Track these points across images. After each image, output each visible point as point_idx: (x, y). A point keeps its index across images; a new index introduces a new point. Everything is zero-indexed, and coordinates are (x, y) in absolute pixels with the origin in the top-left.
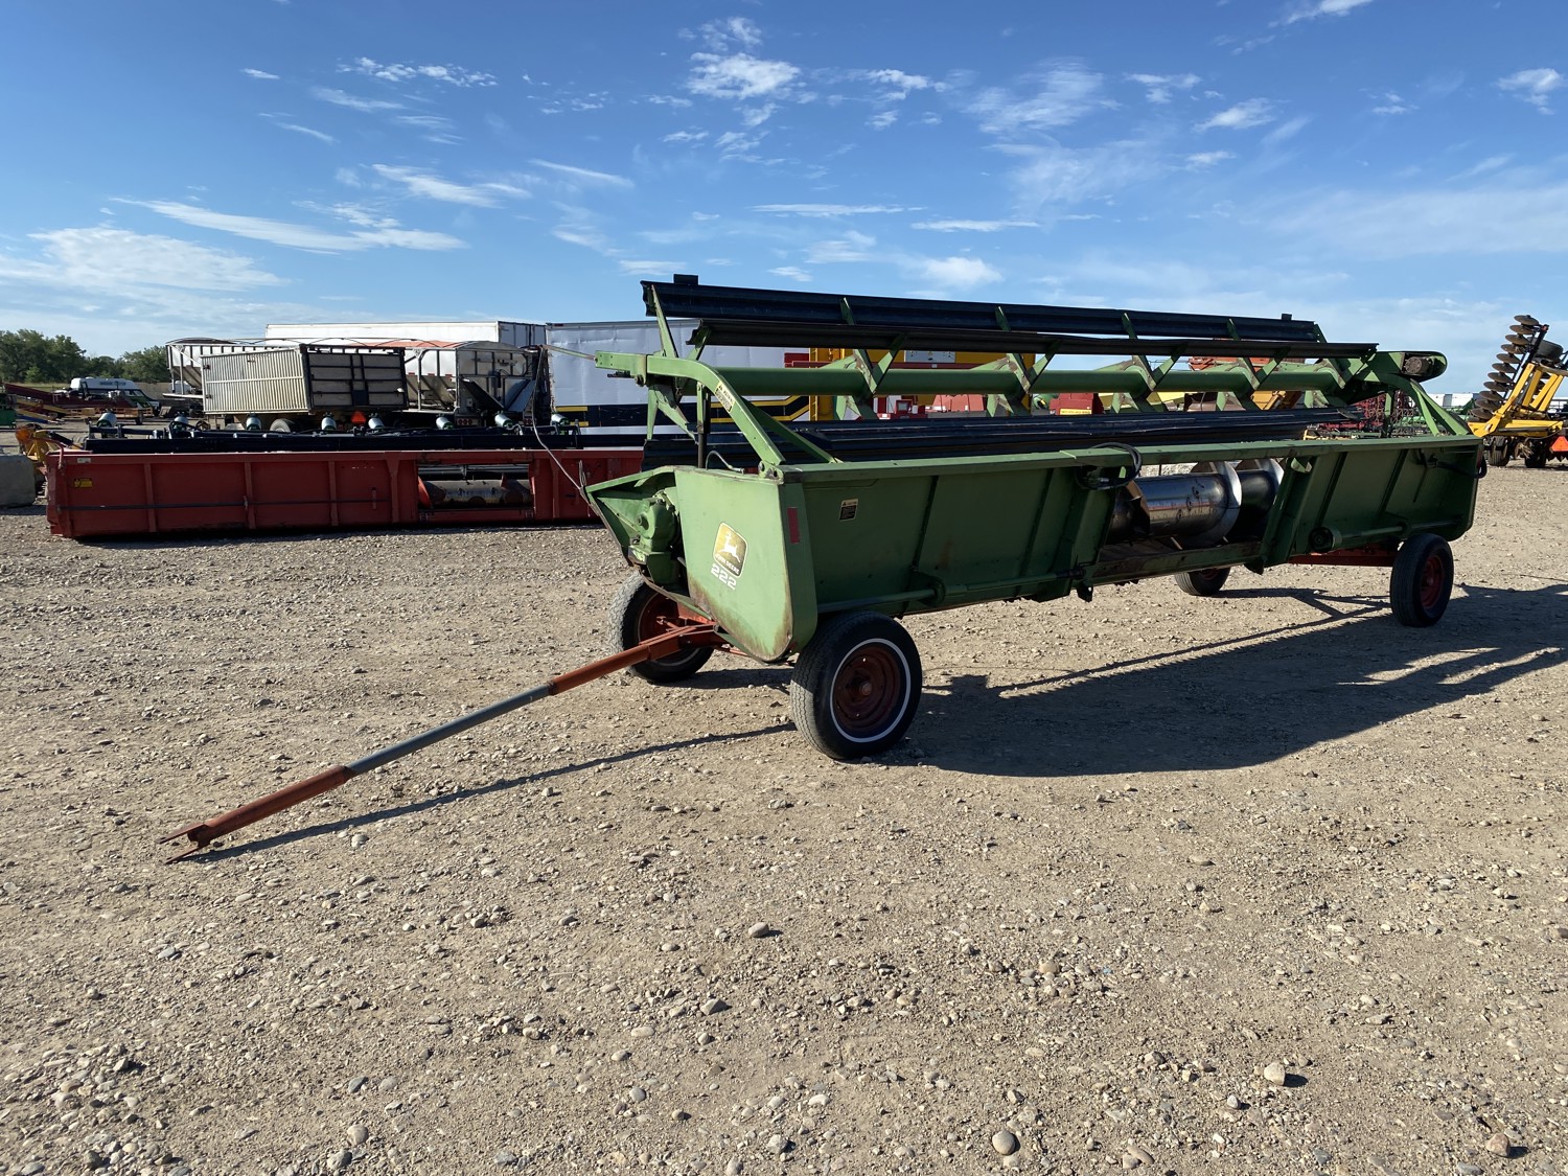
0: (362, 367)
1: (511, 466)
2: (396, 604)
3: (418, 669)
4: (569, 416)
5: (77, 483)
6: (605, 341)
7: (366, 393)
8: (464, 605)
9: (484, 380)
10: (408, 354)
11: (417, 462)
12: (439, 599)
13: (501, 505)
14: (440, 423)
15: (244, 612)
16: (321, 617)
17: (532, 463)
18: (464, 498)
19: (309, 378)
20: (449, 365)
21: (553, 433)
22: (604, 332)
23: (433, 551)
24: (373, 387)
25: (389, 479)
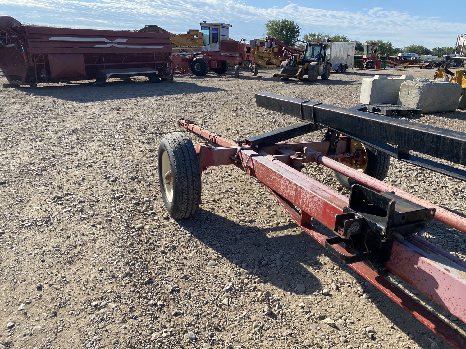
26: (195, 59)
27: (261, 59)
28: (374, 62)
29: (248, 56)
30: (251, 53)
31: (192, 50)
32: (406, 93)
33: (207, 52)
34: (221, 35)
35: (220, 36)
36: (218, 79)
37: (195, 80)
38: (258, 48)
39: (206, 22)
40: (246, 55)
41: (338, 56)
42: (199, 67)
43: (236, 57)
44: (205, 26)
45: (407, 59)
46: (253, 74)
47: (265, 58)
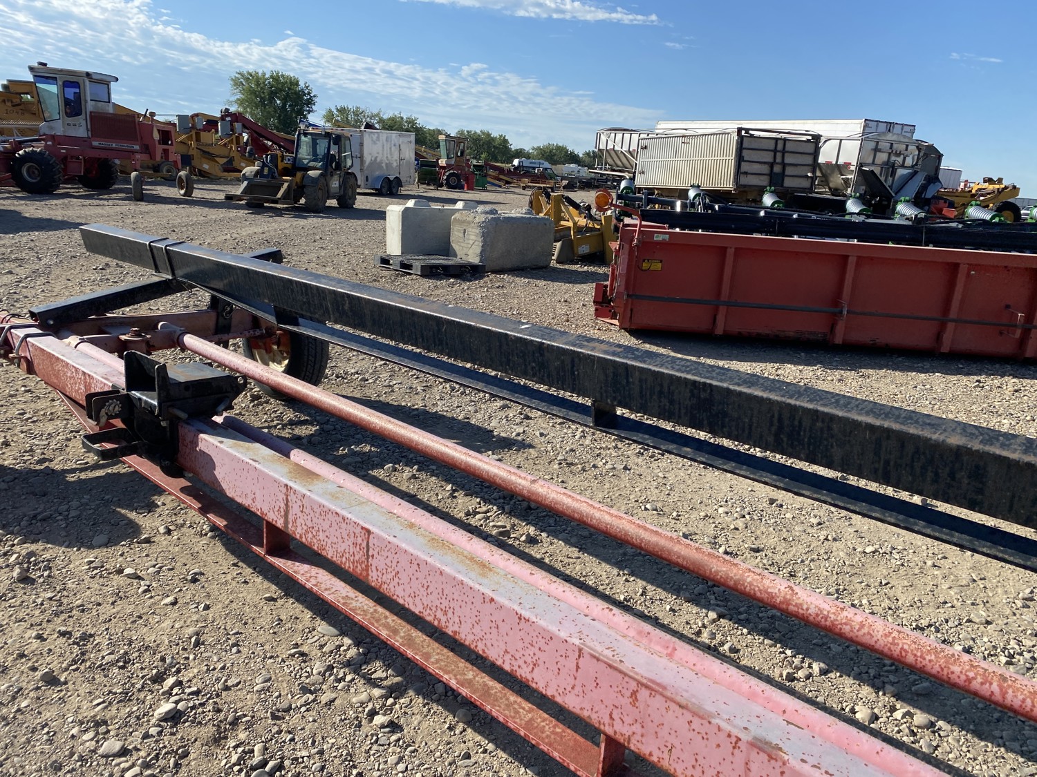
0: (784, 152)
5: (645, 265)
7: (783, 175)
9: (879, 168)
19: (740, 159)
20: (850, 155)
24: (789, 171)
26: (21, 152)
27: (209, 159)
29: (166, 152)
30: (172, 144)
31: (15, 132)
32: (461, 235)
33: (53, 137)
34: (88, 98)
35: (86, 101)
36: (87, 202)
37: (23, 202)
38: (198, 135)
39: (45, 65)
40: (159, 149)
41: (378, 160)
42: (34, 173)
43: (134, 152)
44: (43, 73)
45: (528, 172)
46: (182, 192)
47: (217, 156)
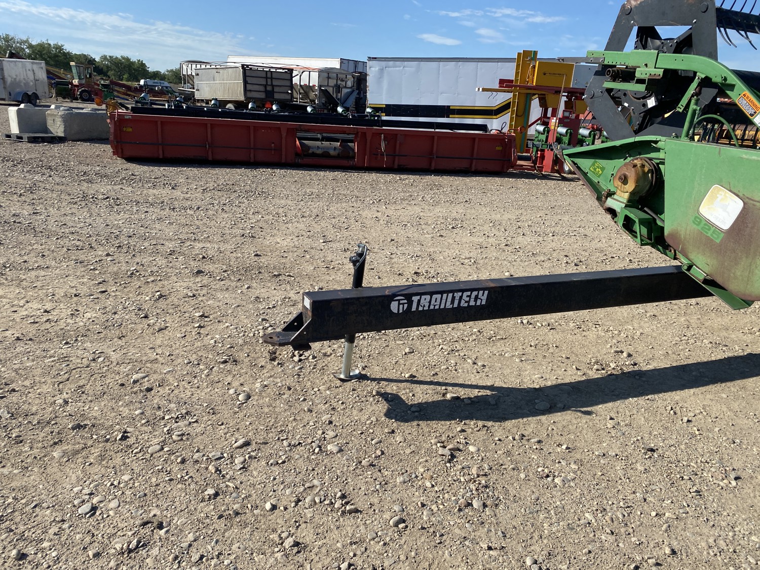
0: (272, 78)
1: (346, 136)
2: (281, 210)
3: (291, 257)
4: (376, 109)
5: (124, 129)
6: (398, 69)
7: (273, 92)
8: (318, 216)
9: (331, 89)
10: (295, 73)
11: (297, 130)
12: (304, 210)
13: (338, 157)
14: (309, 109)
15: (198, 208)
16: (239, 216)
17: (356, 134)
18: (319, 152)
19: (245, 83)
20: (315, 80)
21: (367, 118)
22: (398, 63)
23: (302, 180)
24: (276, 89)
25: (282, 138)
28: (91, 91)
32: (52, 122)
41: (17, 80)
45: (152, 89)
